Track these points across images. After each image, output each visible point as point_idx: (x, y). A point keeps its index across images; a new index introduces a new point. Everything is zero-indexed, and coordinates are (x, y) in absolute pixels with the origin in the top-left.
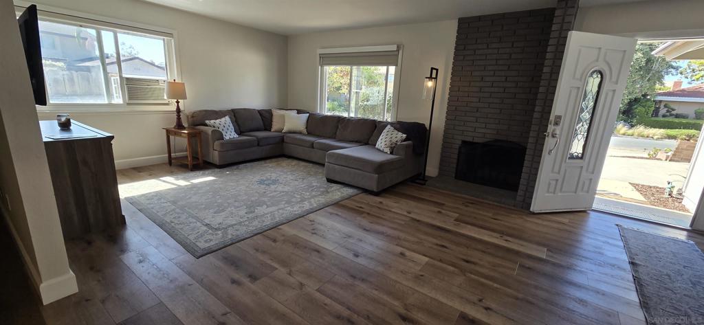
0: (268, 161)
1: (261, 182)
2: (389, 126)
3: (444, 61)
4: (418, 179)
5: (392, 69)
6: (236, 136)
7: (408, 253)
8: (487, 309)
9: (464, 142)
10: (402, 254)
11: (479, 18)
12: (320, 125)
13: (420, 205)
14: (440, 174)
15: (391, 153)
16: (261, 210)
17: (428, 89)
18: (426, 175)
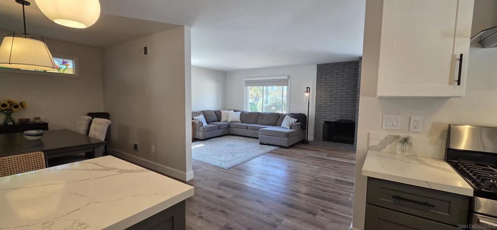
0: (223, 137)
2: (287, 116)
3: (312, 83)
4: (303, 142)
5: (285, 88)
6: (207, 124)
7: (310, 166)
9: (326, 122)
11: (327, 64)
12: (247, 117)
13: (309, 151)
14: (315, 139)
15: (291, 129)
17: (306, 97)
18: (308, 140)
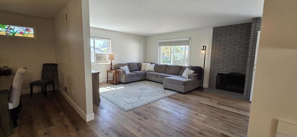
0: (140, 82)
1: (140, 89)
2: (187, 68)
3: (209, 43)
4: (200, 88)
5: (187, 46)
6: (130, 73)
7: (199, 114)
8: (232, 133)
9: (219, 74)
10: (197, 114)
11: (221, 27)
12: (159, 68)
13: (202, 98)
14: (209, 87)
15: (189, 78)
16: (142, 98)
17: (203, 54)
18: (203, 87)
